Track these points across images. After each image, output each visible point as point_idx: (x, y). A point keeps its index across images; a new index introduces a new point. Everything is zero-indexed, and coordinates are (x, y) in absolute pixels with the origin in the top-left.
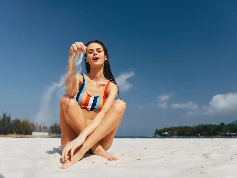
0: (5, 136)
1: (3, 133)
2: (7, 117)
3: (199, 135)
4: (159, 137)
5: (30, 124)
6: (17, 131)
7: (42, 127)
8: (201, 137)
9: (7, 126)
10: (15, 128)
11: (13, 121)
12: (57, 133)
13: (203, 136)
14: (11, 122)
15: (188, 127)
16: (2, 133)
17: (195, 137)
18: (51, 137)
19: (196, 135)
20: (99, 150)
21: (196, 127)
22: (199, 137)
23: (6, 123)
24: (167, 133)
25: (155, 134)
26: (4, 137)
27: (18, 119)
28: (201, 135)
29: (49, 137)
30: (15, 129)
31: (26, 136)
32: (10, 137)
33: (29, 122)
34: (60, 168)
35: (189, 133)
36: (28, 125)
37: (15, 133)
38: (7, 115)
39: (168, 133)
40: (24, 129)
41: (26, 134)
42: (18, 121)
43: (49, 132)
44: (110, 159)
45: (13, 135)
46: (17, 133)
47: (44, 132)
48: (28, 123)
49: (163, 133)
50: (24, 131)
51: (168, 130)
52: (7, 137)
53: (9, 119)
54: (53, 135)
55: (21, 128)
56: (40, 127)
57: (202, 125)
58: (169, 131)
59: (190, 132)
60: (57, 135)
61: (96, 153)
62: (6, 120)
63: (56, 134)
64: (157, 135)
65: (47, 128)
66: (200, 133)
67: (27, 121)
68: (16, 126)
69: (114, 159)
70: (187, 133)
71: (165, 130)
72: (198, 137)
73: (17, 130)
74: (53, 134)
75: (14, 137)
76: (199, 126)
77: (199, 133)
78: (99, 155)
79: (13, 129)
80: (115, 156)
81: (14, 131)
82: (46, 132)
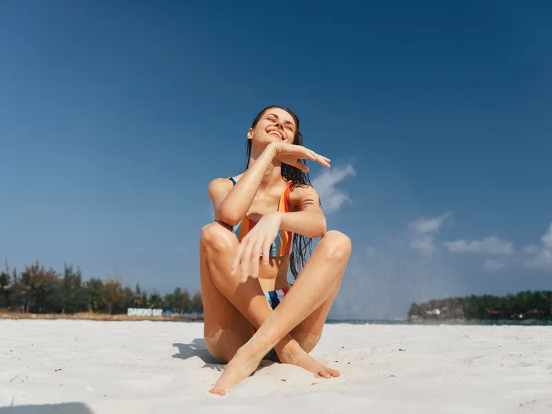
0: (70, 316)
1: (65, 310)
2: (74, 276)
3: (521, 316)
4: (420, 320)
5: (121, 291)
6: (96, 307)
7: (148, 297)
8: (526, 322)
9: (73, 295)
10: (90, 298)
11: (87, 283)
12: (182, 310)
13: (530, 321)
14: (82, 285)
15: (490, 297)
16: (63, 311)
17: (511, 321)
18: (168, 318)
19: (513, 316)
20: (292, 351)
21: (512, 298)
22: (522, 322)
23: (72, 287)
24: (438, 312)
25: (411, 313)
26: (68, 318)
27: (96, 279)
28: (525, 318)
29: (162, 318)
30: (90, 300)
31: (116, 317)
32: (80, 319)
33: (120, 285)
34: (211, 391)
35: (494, 312)
36: (118, 290)
37: (91, 310)
38: (74, 271)
39: (443, 312)
40: (109, 300)
41: (114, 313)
42: (95, 284)
43: (165, 310)
44: (322, 373)
45: (86, 315)
46: (94, 311)
47: (152, 309)
48: (118, 287)
49: (430, 313)
50: (110, 305)
51: (440, 305)
52: (73, 319)
53: (78, 280)
54: (173, 315)
55: (104, 300)
56: (144, 297)
57: (529, 292)
58: (444, 306)
59: (496, 309)
60: (182, 315)
61: (287, 359)
62: (72, 281)
63: (179, 312)
64: (414, 317)
65: (160, 300)
66: (523, 312)
67: (115, 282)
68: (93, 294)
69: (331, 375)
70: (488, 311)
71: (434, 304)
72: (517, 321)
73: (95, 303)
74: (173, 312)
75: (88, 319)
76: (521, 295)
77: (520, 314)
78: (293, 364)
79: (87, 300)
80: (332, 366)
81: (89, 306)
82: (156, 307)
